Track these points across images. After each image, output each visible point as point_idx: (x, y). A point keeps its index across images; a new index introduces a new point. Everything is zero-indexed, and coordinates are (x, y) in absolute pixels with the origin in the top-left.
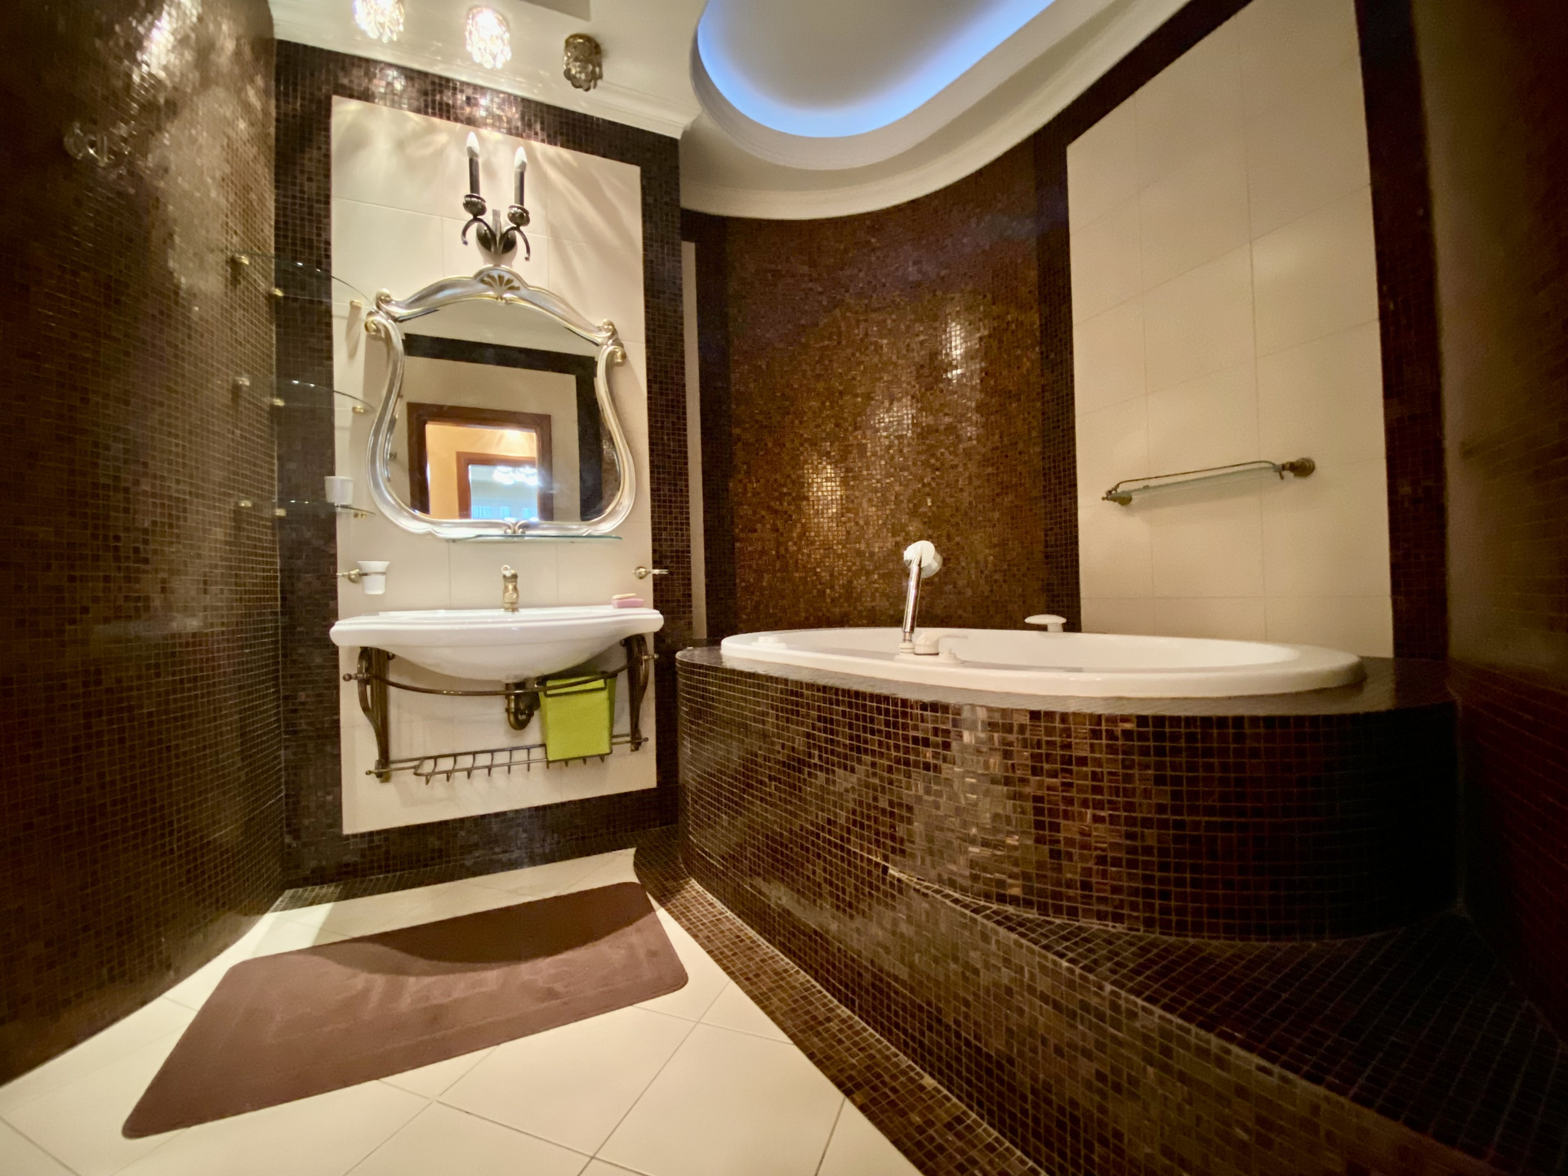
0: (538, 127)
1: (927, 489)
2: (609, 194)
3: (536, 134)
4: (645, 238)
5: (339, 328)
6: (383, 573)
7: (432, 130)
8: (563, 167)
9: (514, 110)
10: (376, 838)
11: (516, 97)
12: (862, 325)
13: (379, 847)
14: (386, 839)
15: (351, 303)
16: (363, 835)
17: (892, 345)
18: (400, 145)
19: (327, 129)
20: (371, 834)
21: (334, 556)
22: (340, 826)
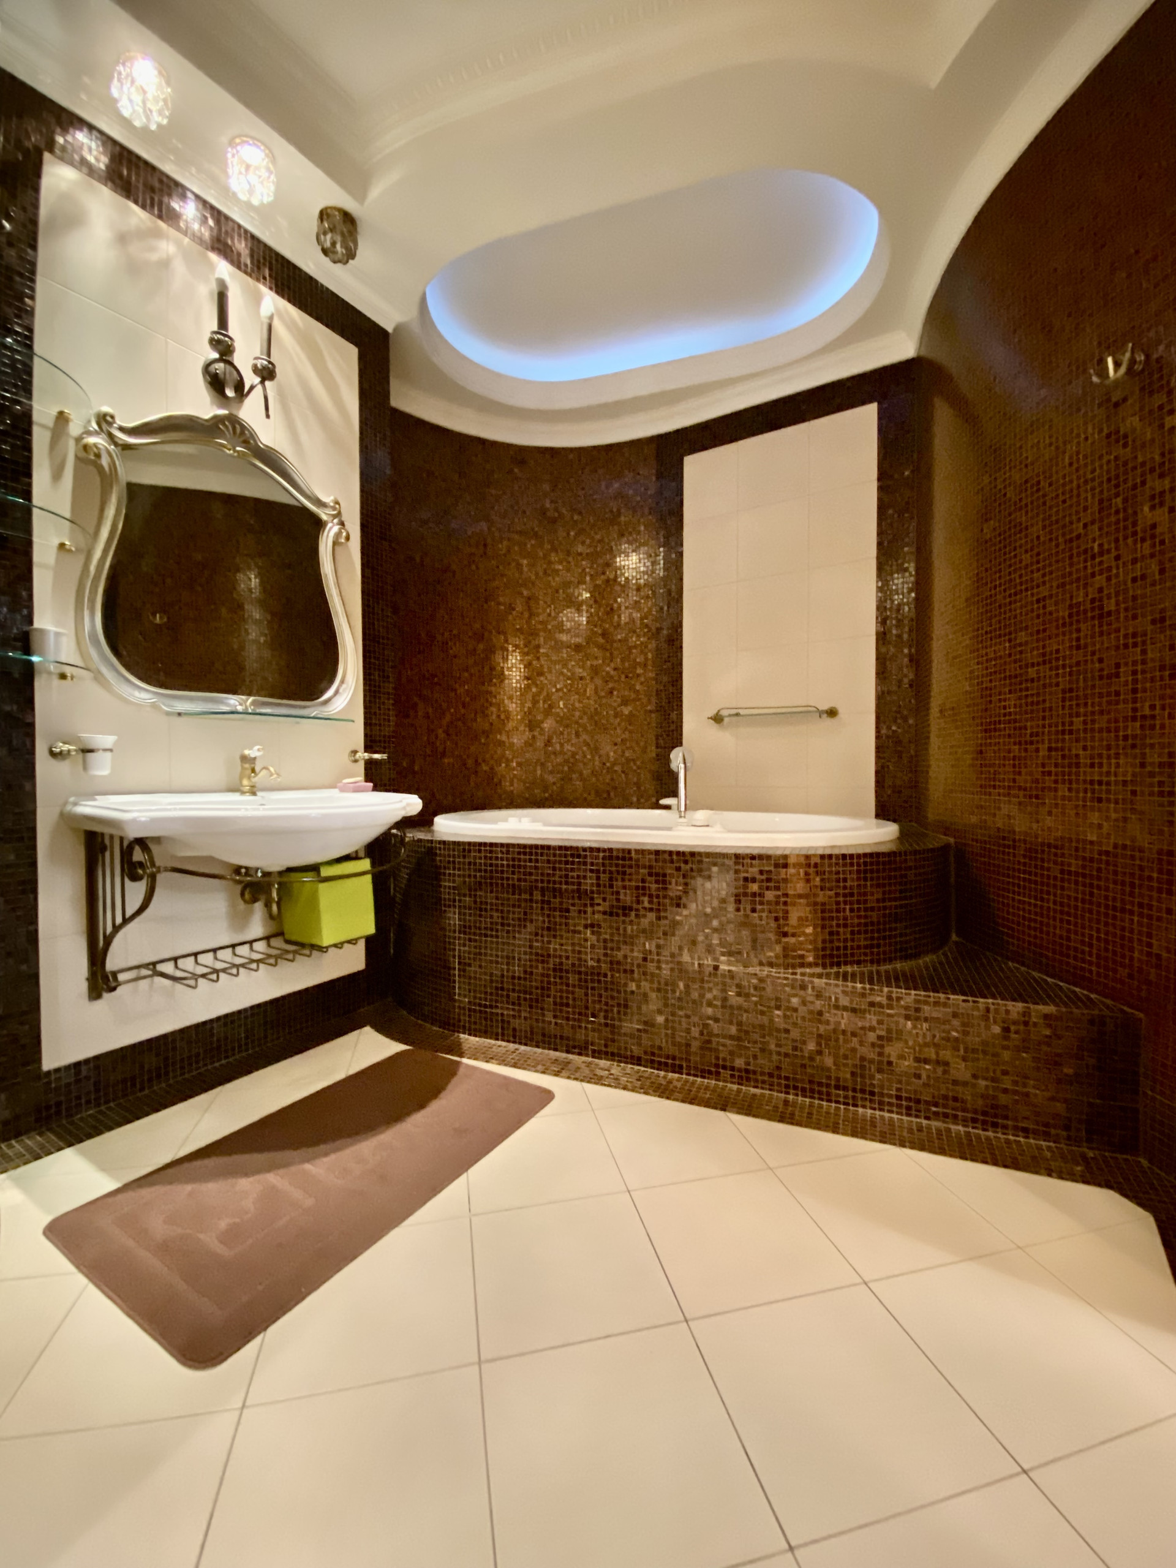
0: (267, 273)
1: (561, 694)
2: (331, 366)
3: (265, 278)
4: (361, 422)
5: (40, 439)
6: (111, 750)
7: (157, 234)
8: (291, 326)
9: (243, 245)
10: (84, 1068)
11: (246, 231)
12: (505, 543)
13: (87, 1078)
14: (97, 1067)
15: (61, 413)
16: (68, 1068)
17: (531, 566)
18: (122, 239)
19: (36, 189)
20: (77, 1065)
21: (32, 725)
22: (38, 1060)
